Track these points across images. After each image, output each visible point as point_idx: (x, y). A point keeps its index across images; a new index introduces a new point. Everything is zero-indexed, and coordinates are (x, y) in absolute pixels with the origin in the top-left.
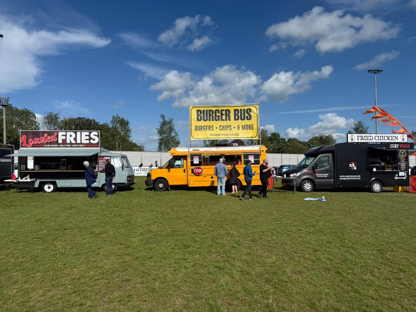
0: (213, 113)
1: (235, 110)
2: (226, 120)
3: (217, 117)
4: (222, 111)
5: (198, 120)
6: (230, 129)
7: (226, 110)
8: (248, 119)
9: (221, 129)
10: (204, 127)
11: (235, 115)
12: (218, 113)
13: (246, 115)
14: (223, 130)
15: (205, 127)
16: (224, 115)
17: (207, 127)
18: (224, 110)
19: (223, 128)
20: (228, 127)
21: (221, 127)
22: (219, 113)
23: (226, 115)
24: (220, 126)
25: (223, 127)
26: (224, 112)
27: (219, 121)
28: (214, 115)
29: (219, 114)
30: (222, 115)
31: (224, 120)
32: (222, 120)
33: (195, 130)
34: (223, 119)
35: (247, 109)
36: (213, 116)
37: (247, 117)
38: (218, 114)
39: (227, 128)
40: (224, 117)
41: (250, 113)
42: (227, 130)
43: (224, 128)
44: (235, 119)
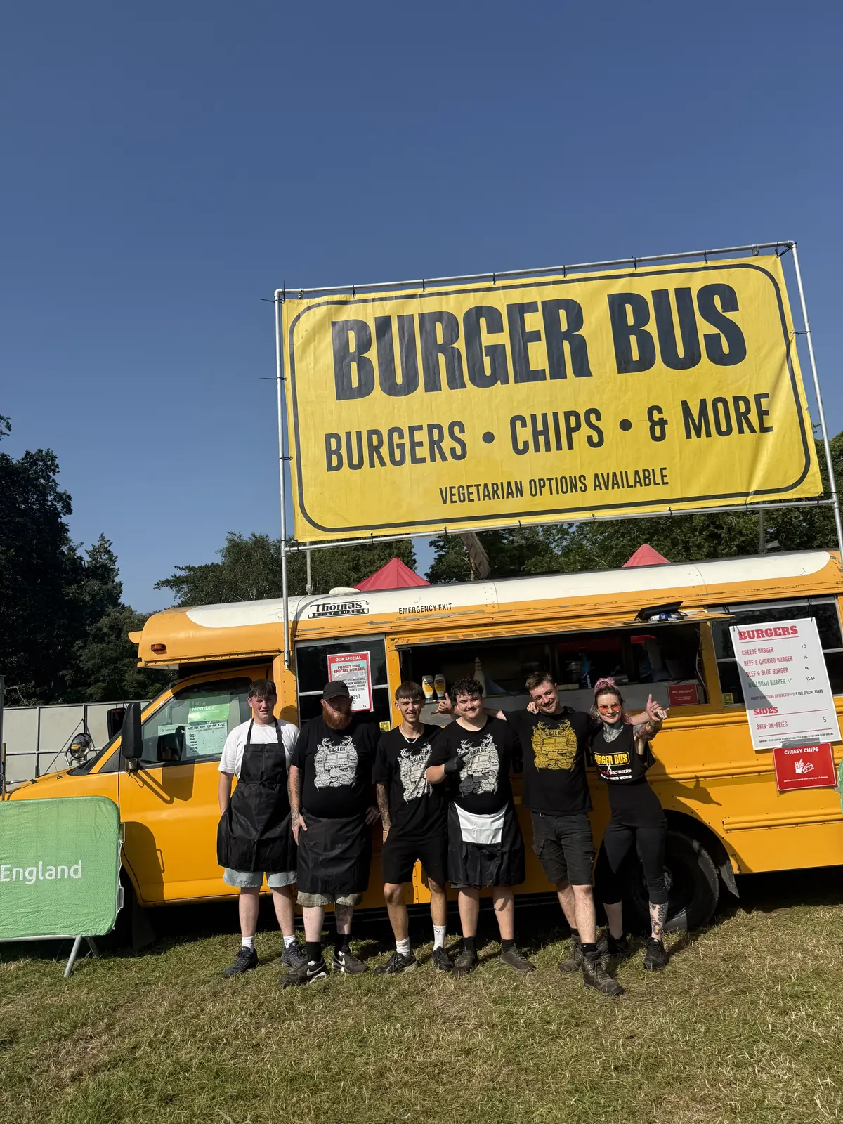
0: (452, 333)
1: (617, 303)
2: (557, 371)
3: (487, 360)
4: (519, 310)
5: (344, 391)
6: (596, 439)
7: (551, 309)
8: (718, 358)
9: (521, 446)
10: (396, 435)
11: (620, 332)
12: (489, 332)
13: (704, 328)
14: (537, 449)
15: (401, 436)
16: (535, 336)
17: (417, 433)
18: (531, 307)
19: (536, 433)
20: (573, 424)
21: (524, 425)
22: (495, 327)
23: (554, 337)
24: (518, 423)
25: (540, 427)
26: (534, 322)
27: (506, 381)
28: (460, 344)
29: (503, 338)
30: (522, 338)
31: (538, 376)
32: (526, 374)
33: (330, 468)
34: (532, 368)
35: (707, 293)
36: (453, 356)
37: (712, 340)
38: (487, 339)
39: (570, 431)
40: (538, 355)
41: (729, 315)
42: (570, 446)
43: (545, 432)
44: (625, 364)
